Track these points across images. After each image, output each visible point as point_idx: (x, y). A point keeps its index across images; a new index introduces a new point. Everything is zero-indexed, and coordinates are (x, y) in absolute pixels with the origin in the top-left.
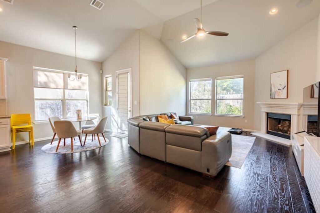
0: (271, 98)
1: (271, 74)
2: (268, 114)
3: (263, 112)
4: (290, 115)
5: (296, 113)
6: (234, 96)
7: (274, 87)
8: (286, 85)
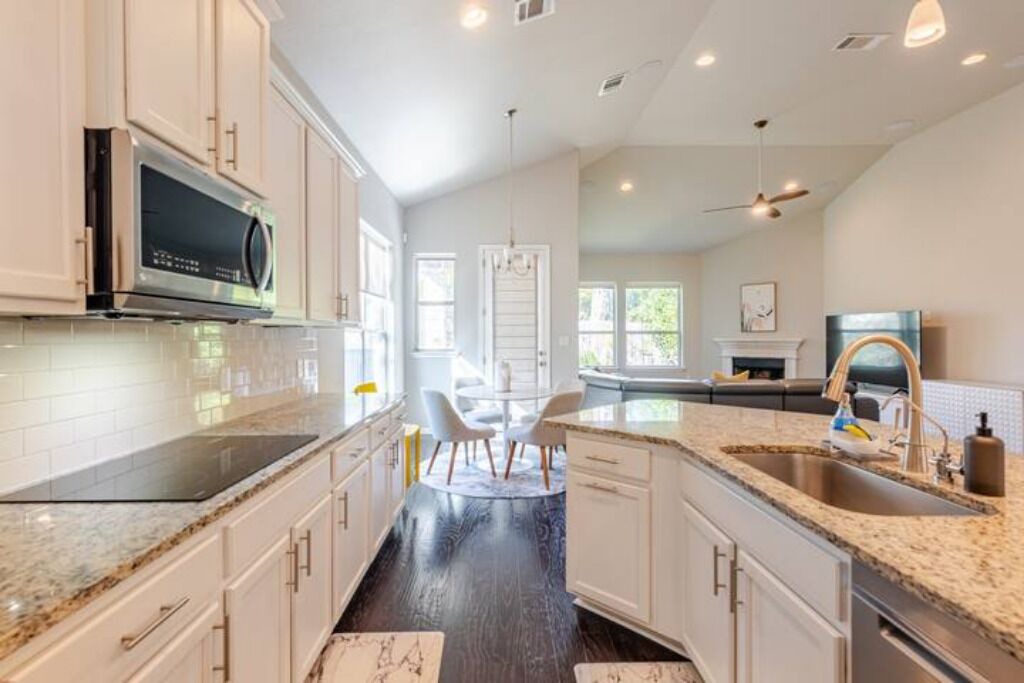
0: (743, 331)
1: (741, 286)
2: (734, 359)
3: (726, 357)
4: (782, 361)
5: (795, 357)
6: (646, 326)
7: (749, 310)
8: (773, 307)
